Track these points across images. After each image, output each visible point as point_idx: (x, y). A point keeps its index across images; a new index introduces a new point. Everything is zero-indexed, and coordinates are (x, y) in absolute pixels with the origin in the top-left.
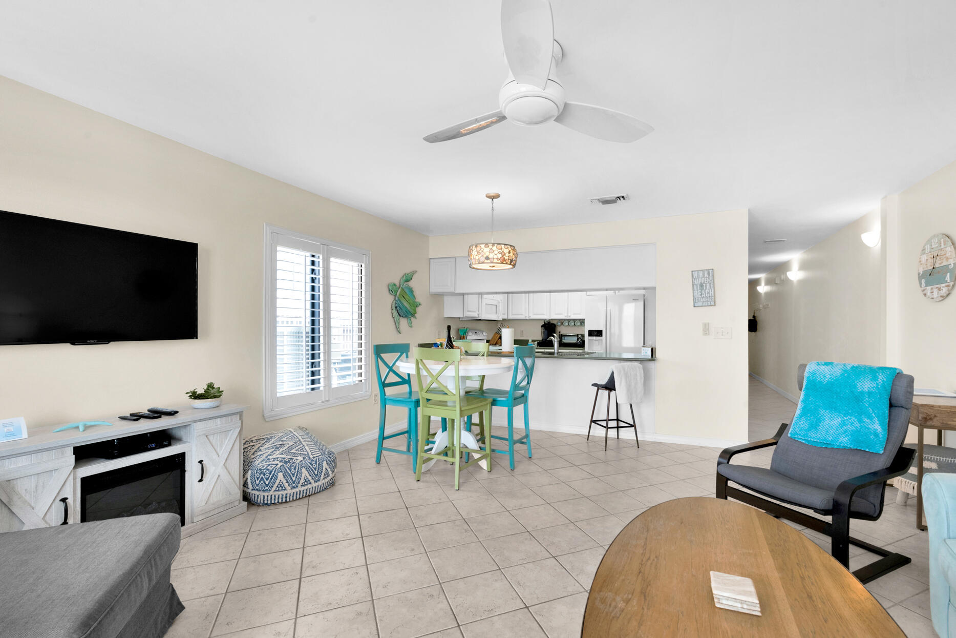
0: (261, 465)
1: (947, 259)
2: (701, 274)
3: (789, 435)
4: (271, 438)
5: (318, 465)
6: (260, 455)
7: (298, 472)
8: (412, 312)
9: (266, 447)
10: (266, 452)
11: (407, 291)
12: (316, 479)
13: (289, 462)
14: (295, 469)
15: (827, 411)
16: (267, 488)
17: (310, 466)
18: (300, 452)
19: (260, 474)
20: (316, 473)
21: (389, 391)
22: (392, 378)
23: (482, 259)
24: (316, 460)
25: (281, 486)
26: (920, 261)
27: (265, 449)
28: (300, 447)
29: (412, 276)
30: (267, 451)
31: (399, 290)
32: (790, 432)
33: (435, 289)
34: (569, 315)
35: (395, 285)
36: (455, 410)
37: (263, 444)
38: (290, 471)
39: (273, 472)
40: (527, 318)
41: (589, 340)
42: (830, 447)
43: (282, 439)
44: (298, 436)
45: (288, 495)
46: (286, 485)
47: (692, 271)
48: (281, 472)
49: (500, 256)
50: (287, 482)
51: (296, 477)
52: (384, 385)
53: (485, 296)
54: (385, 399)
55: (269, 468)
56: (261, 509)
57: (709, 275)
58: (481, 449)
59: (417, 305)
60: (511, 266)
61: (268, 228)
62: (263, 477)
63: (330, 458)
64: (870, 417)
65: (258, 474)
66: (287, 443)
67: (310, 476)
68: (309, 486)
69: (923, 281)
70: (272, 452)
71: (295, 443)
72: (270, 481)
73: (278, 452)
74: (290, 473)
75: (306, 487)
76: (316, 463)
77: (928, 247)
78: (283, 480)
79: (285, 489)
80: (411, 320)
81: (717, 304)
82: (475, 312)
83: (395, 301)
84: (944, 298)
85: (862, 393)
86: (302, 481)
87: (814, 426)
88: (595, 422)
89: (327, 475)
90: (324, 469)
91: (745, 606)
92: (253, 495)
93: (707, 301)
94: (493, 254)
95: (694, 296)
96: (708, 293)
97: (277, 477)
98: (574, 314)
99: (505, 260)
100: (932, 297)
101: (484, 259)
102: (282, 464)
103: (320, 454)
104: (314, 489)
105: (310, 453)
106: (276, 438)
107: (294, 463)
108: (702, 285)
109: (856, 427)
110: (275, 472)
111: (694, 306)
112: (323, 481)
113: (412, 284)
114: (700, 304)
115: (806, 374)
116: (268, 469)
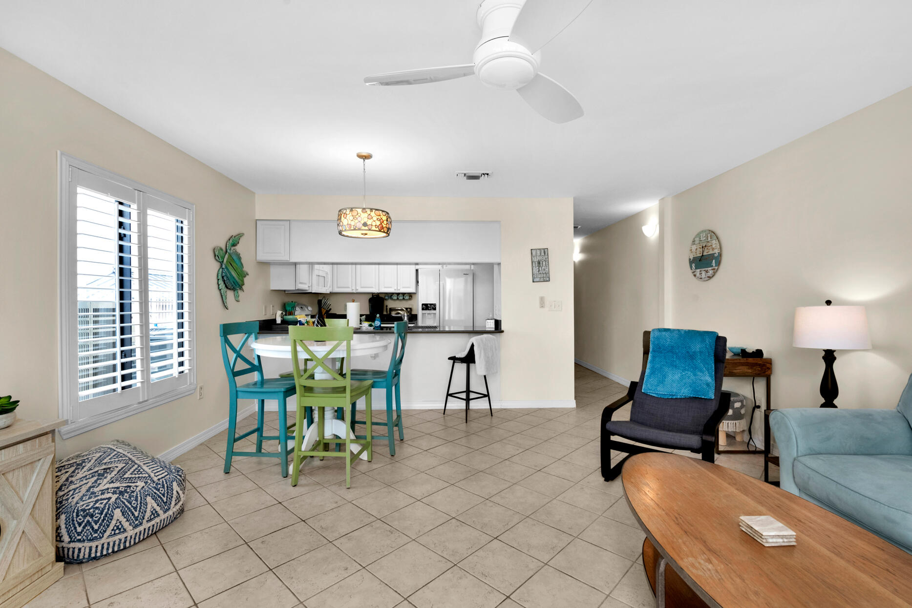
0: (82, 503)
1: (713, 249)
2: (538, 252)
3: (643, 391)
4: (84, 462)
5: (166, 489)
6: (75, 490)
7: (141, 503)
8: (240, 283)
9: (80, 475)
10: (82, 483)
11: (235, 258)
12: (166, 507)
13: (126, 491)
14: (136, 500)
15: (670, 369)
16: (96, 535)
17: (156, 492)
18: (137, 476)
19: (85, 517)
20: (165, 499)
21: (241, 380)
22: (241, 366)
23: (360, 225)
24: (163, 482)
25: (118, 528)
26: (691, 250)
27: (81, 479)
28: (134, 468)
29: (239, 239)
30: (85, 481)
31: (227, 256)
32: (643, 388)
33: (262, 257)
34: (399, 288)
35: (221, 249)
36: (345, 397)
37: (73, 472)
38: (131, 504)
39: (106, 511)
40: (354, 291)
41: (423, 314)
42: (674, 397)
43: (104, 462)
44: (126, 453)
45: (129, 538)
46: (126, 525)
47: (531, 250)
48: (118, 507)
49: (378, 223)
50: (127, 520)
51: (140, 511)
52: (236, 374)
53: (316, 267)
54: (237, 391)
55: (97, 505)
56: (85, 568)
57: (545, 254)
58: (356, 438)
59: (245, 275)
60: (385, 235)
61: (64, 159)
62: (91, 520)
63: (181, 476)
64: (701, 371)
65: (80, 517)
66: (113, 465)
67: (158, 505)
68: (157, 520)
69: (693, 265)
70: (96, 481)
71: (127, 464)
72: (101, 525)
73: (105, 481)
74: (130, 506)
75: (153, 522)
76: (163, 487)
77: (697, 239)
78: (123, 520)
79: (125, 530)
80: (238, 292)
81: (550, 280)
82: (305, 284)
83: (221, 270)
84: (710, 278)
85: (694, 352)
86: (148, 514)
87: (662, 382)
88: (451, 395)
89: (178, 498)
90: (175, 492)
91: (785, 540)
92: (71, 550)
93: (544, 277)
94: (372, 220)
95: (533, 273)
96: (544, 270)
97: (112, 516)
98: (403, 287)
99: (383, 228)
100: (701, 277)
101: (361, 225)
102: (116, 496)
103: (166, 473)
104: (162, 522)
105: (152, 475)
106: (93, 461)
107: (133, 492)
108: (539, 263)
109: (692, 380)
110: (108, 509)
111: (533, 282)
112: (175, 510)
113: (239, 248)
114: (538, 279)
115: (651, 339)
116: (97, 508)
